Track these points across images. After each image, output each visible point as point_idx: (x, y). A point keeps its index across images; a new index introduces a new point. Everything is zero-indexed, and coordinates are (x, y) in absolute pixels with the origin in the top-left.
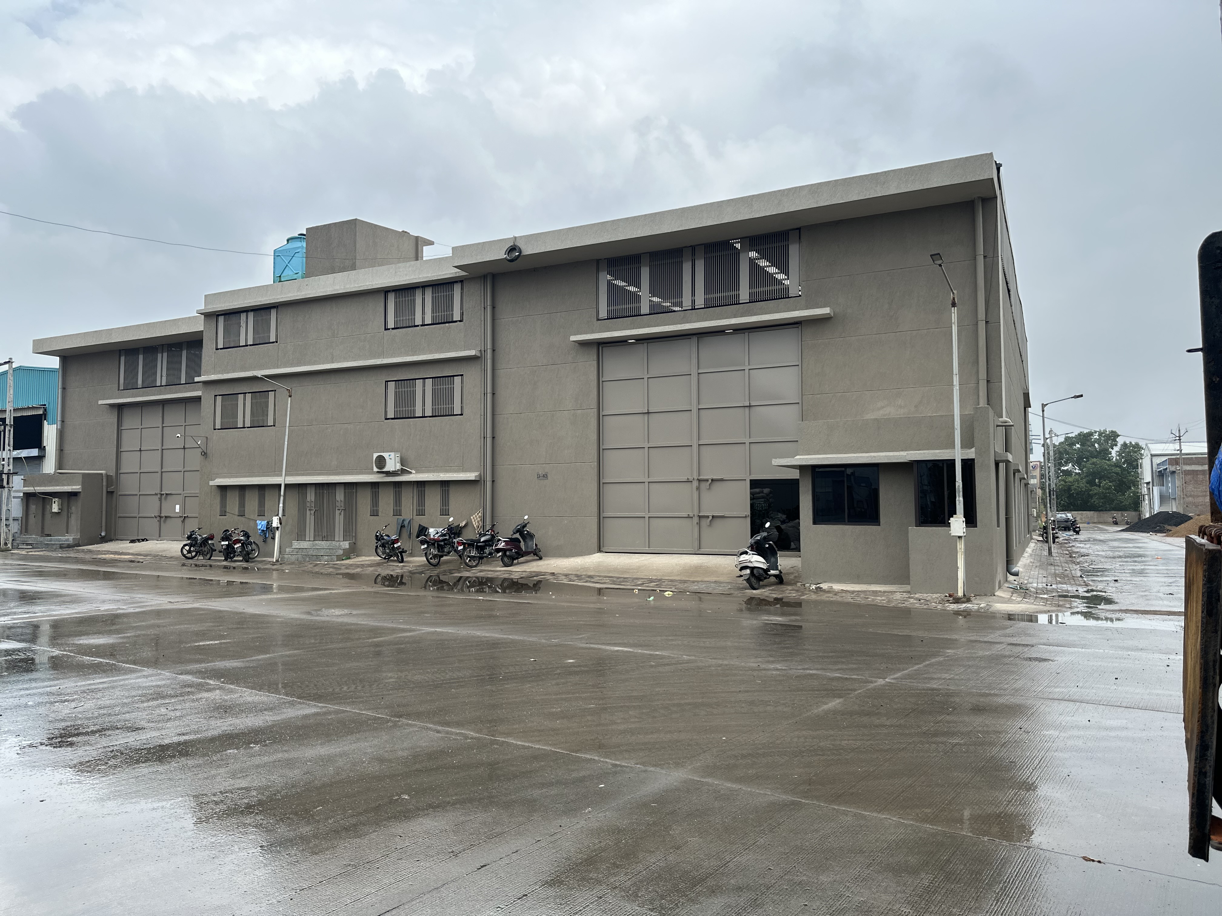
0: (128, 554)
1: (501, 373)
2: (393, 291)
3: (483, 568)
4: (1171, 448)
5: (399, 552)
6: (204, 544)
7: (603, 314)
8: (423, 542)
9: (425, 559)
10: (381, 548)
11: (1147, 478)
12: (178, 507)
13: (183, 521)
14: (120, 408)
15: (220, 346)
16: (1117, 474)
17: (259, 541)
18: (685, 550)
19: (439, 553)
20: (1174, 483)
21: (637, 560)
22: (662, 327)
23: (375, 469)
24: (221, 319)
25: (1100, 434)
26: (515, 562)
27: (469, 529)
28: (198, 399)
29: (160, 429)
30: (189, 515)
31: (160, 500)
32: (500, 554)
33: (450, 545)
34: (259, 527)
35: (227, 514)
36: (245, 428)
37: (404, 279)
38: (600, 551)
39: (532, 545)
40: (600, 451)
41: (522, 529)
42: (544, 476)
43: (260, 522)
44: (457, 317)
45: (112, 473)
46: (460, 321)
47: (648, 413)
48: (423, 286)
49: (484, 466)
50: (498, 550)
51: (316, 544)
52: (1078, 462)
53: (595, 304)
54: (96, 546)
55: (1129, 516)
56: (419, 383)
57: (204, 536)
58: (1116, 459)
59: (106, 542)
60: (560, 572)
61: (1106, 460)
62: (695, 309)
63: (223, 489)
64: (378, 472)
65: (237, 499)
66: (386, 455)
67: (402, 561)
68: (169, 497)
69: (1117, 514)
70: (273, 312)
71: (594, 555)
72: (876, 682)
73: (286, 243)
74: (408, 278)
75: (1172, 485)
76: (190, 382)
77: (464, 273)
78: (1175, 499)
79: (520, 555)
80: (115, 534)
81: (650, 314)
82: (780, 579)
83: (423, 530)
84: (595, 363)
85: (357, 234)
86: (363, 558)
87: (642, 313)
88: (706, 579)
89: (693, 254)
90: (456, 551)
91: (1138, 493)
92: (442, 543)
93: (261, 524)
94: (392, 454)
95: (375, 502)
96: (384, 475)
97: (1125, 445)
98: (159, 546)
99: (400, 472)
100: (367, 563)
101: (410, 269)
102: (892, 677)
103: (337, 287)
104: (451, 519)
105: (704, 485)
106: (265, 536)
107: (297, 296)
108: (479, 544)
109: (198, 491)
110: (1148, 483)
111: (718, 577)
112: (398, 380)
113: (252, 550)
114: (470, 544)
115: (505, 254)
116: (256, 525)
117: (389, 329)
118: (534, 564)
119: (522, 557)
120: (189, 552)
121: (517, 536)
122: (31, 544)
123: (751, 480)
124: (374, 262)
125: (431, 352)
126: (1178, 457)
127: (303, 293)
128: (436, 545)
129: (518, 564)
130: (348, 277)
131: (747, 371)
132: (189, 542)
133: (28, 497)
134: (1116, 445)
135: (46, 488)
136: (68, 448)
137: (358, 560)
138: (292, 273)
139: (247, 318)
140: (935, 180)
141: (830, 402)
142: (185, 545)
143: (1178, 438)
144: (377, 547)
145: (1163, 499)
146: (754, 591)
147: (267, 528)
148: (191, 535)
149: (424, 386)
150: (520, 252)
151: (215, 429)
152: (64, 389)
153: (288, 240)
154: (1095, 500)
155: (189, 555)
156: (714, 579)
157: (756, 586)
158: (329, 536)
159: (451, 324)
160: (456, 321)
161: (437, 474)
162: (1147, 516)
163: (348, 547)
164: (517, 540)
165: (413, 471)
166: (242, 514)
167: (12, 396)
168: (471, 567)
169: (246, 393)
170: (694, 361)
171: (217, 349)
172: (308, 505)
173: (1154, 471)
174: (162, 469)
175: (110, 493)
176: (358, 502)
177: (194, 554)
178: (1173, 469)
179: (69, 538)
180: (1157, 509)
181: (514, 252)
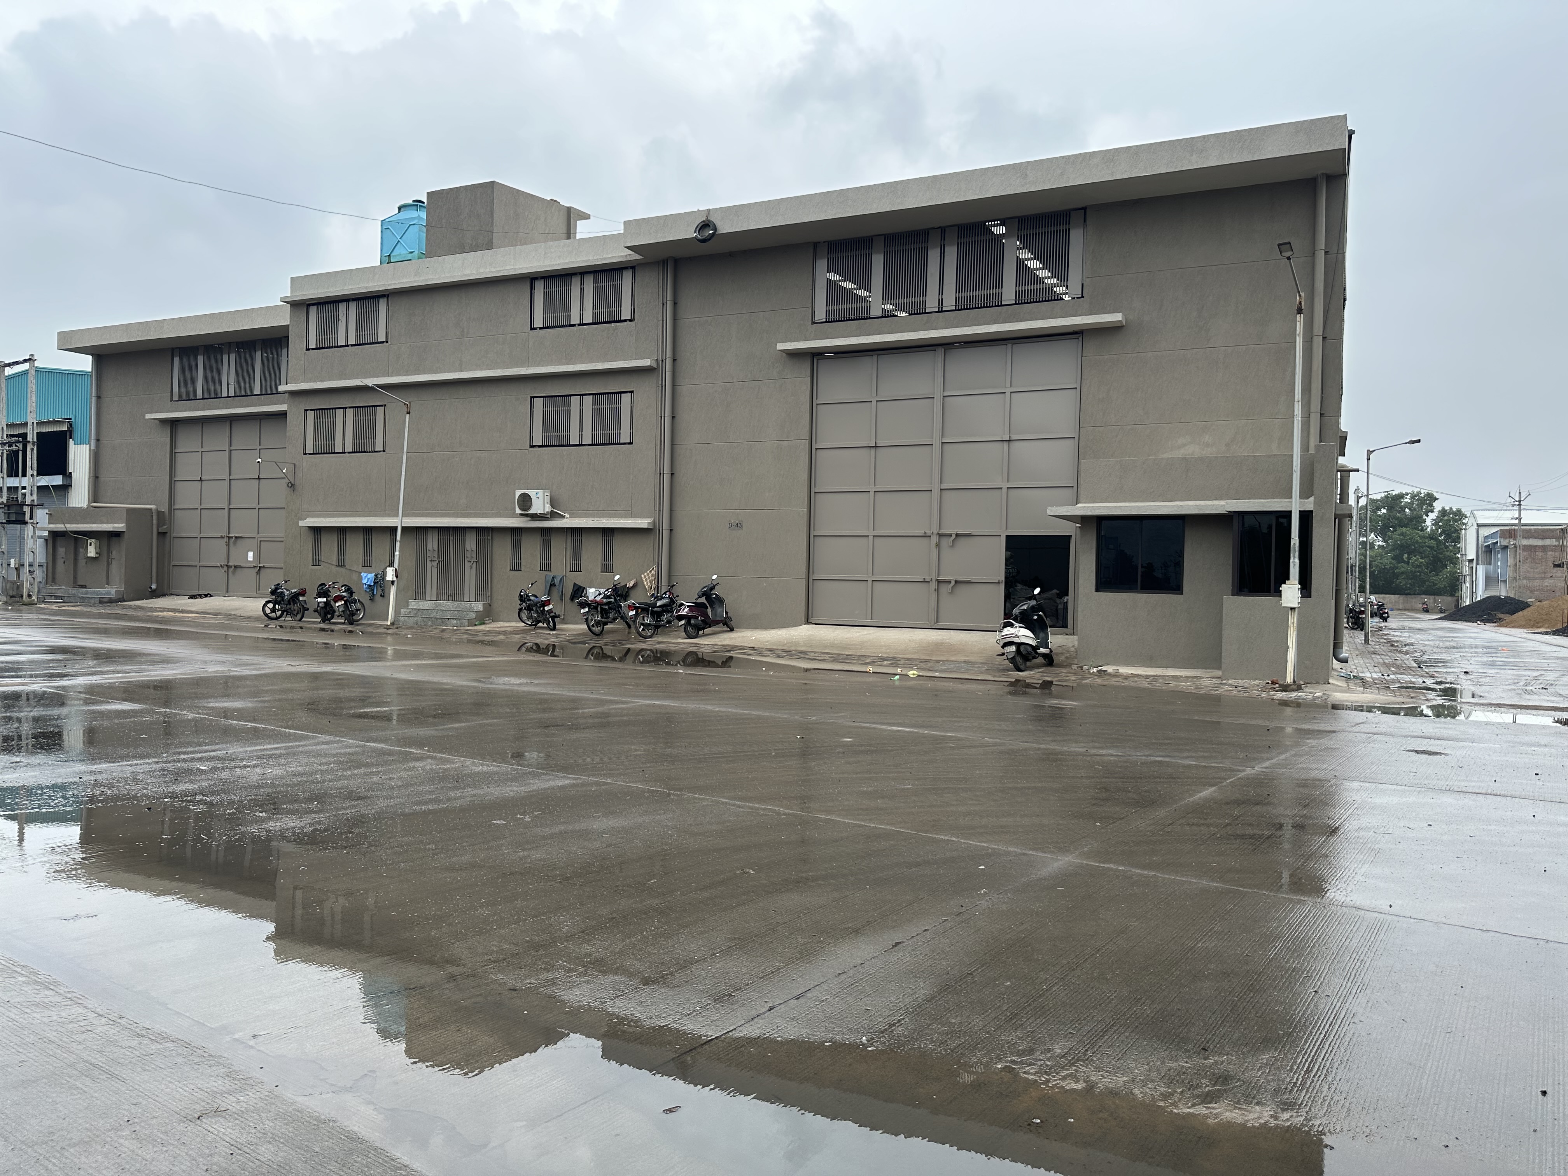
0: (192, 612)
1: (684, 390)
2: (542, 278)
3: (660, 639)
4: (1507, 517)
5: (551, 617)
6: (294, 601)
7: (821, 315)
8: (582, 605)
9: (586, 627)
10: (525, 611)
11: (1471, 554)
12: (251, 554)
13: (258, 573)
14: (174, 424)
15: (312, 345)
16: (1431, 548)
17: (365, 599)
18: (919, 623)
19: (603, 620)
20: (1505, 561)
21: (858, 634)
22: (899, 334)
23: (518, 511)
24: (313, 310)
25: (1413, 497)
26: (701, 632)
27: (639, 589)
28: (283, 415)
29: (227, 453)
30: (266, 565)
31: (228, 544)
32: (683, 622)
33: (615, 610)
34: (365, 581)
35: (322, 563)
36: (345, 453)
37: (557, 263)
38: (808, 622)
39: (722, 612)
40: (811, 495)
41: (709, 591)
42: (737, 525)
43: (365, 574)
44: (626, 315)
45: (164, 508)
46: (630, 320)
47: (876, 447)
48: (582, 273)
49: (659, 510)
50: (680, 618)
51: (440, 605)
52: (1383, 532)
53: (811, 301)
54: (145, 601)
55: (1443, 601)
56: (575, 400)
57: (293, 591)
58: (1432, 530)
59: (158, 596)
60: (761, 646)
61: (1419, 530)
62: (942, 311)
63: (317, 531)
64: (521, 515)
65: (335, 545)
66: (532, 493)
67: (554, 629)
68: (239, 541)
69: (1429, 600)
70: (383, 305)
71: (801, 627)
72: (1244, 771)
73: (397, 211)
74: (562, 261)
75: (1501, 564)
76: (269, 391)
77: (638, 257)
78: (1505, 581)
79: (707, 624)
80: (169, 588)
81: (882, 317)
82: (1049, 660)
83: (579, 591)
84: (808, 379)
85: (495, 201)
86: (501, 624)
87: (873, 314)
88: (953, 659)
89: (943, 238)
90: (623, 618)
91: (1456, 572)
92: (607, 607)
93: (368, 578)
94: (540, 492)
95: (516, 554)
96: (529, 519)
97: (1443, 512)
98: (228, 603)
99: (549, 516)
100: (508, 629)
101: (565, 249)
102: (1260, 766)
103: (468, 272)
104: (617, 577)
105: (945, 542)
106: (373, 593)
107: (415, 282)
108: (655, 609)
109: (282, 535)
110: (1471, 561)
111: (968, 656)
112: (548, 397)
113: (357, 610)
114: (643, 609)
115: (695, 232)
116: (361, 578)
117: (536, 329)
118: (726, 635)
119: (710, 627)
120: (273, 610)
121: (703, 600)
122: (61, 597)
123: (1007, 536)
124: (515, 239)
125: (591, 361)
126: (1516, 528)
127: (422, 278)
128: (599, 609)
129: (704, 635)
130: (483, 258)
131: (1008, 394)
132: (274, 597)
133: (55, 536)
134: (1432, 511)
135: (79, 526)
136: (104, 477)
137: (495, 626)
138: (405, 252)
139: (347, 309)
140: (1270, 149)
141: (1116, 436)
142: (268, 602)
143: (1517, 503)
144: (520, 610)
145: (1490, 581)
146: (1021, 673)
147: (375, 583)
148: (276, 589)
149: (581, 404)
150: (715, 229)
151: (305, 454)
152: (99, 397)
153: (400, 209)
154: (1401, 581)
155: (273, 615)
156: (963, 658)
157: (1022, 667)
158: (457, 595)
159: (618, 324)
160: (625, 321)
161: (598, 519)
162: (1468, 603)
163: (482, 609)
164: (702, 605)
165: (567, 515)
166: (341, 564)
167: (34, 404)
168: (645, 637)
169: (346, 408)
170: (940, 380)
171: (308, 349)
172: (429, 554)
173: (1480, 546)
174: (229, 504)
175: (162, 535)
176: (494, 553)
177: (279, 613)
178: (1505, 542)
179: (111, 591)
180: (1480, 595)
181: (707, 229)
